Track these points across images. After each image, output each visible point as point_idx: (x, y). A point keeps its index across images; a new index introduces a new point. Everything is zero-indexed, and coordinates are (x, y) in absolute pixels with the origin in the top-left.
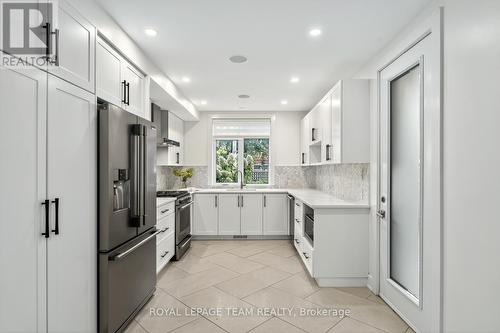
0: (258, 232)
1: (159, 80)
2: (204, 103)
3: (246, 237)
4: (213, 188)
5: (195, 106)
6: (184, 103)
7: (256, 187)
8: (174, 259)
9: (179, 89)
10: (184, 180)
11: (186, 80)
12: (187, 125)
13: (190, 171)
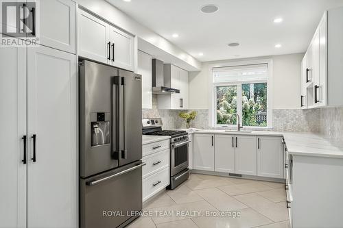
0: (253, 173)
1: (151, 40)
2: (200, 55)
3: (241, 175)
4: (213, 129)
5: (195, 59)
6: (182, 57)
7: (253, 130)
8: (169, 188)
9: (173, 44)
10: (188, 122)
11: (175, 36)
12: (191, 75)
13: (193, 113)
